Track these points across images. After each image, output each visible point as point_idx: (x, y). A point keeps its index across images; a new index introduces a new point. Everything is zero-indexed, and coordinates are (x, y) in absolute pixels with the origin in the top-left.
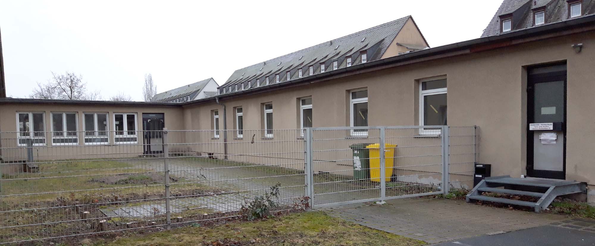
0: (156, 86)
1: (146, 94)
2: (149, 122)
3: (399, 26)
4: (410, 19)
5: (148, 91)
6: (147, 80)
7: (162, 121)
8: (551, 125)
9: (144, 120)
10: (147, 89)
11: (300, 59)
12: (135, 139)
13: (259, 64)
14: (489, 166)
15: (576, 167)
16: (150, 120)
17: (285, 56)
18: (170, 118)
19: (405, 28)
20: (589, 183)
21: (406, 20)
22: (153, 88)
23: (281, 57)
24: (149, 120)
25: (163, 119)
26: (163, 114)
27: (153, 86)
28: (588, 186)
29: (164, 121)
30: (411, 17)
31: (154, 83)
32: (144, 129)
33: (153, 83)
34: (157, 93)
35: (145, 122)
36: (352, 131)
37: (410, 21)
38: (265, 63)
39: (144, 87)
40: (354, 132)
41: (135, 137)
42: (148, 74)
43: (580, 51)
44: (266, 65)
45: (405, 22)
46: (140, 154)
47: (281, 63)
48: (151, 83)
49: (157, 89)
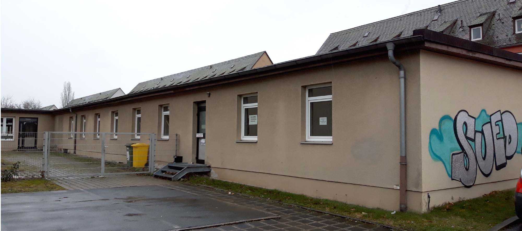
0: (74, 92)
1: (64, 99)
2: (24, 124)
3: (257, 58)
4: (265, 53)
5: (66, 97)
6: (66, 87)
7: (35, 124)
8: (202, 134)
9: (20, 123)
10: (65, 95)
11: (188, 78)
12: (12, 137)
13: (158, 79)
14: (181, 158)
15: (208, 157)
16: (26, 123)
17: (178, 74)
18: (42, 122)
19: (261, 60)
20: (212, 166)
21: (262, 54)
22: (71, 94)
23: (175, 75)
24: (24, 123)
25: (37, 122)
26: (37, 118)
27: (71, 92)
28: (211, 168)
29: (37, 124)
30: (265, 52)
31: (73, 90)
32: (20, 131)
33: (71, 90)
34: (75, 99)
35: (21, 125)
36: (136, 135)
37: (265, 55)
38: (162, 79)
39: (62, 93)
40: (137, 136)
41: (11, 135)
42: (67, 82)
43: (209, 96)
44: (162, 80)
45: (260, 56)
46: (15, 149)
47: (174, 79)
48: (69, 90)
49: (74, 96)
